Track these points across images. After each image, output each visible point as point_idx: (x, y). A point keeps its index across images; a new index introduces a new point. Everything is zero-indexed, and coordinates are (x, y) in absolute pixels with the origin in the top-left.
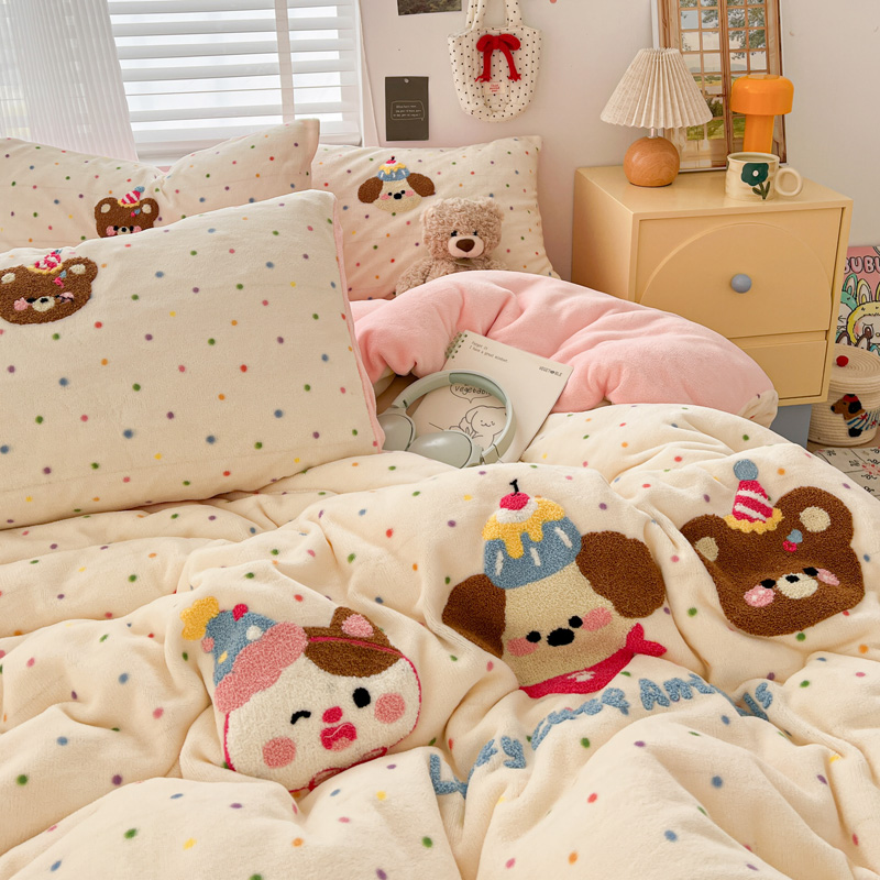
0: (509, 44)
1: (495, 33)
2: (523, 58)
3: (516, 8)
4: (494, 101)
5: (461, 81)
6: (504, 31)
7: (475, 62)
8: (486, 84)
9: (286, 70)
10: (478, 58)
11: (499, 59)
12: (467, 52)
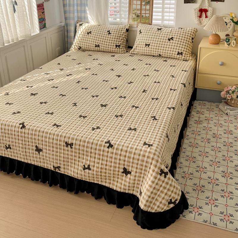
0: (206, 11)
1: (203, 8)
2: (209, 14)
3: (208, 4)
4: (202, 22)
5: (195, 18)
6: (205, 8)
7: (198, 14)
8: (201, 19)
9: (163, 12)
10: (199, 14)
11: (204, 14)
12: (196, 12)
